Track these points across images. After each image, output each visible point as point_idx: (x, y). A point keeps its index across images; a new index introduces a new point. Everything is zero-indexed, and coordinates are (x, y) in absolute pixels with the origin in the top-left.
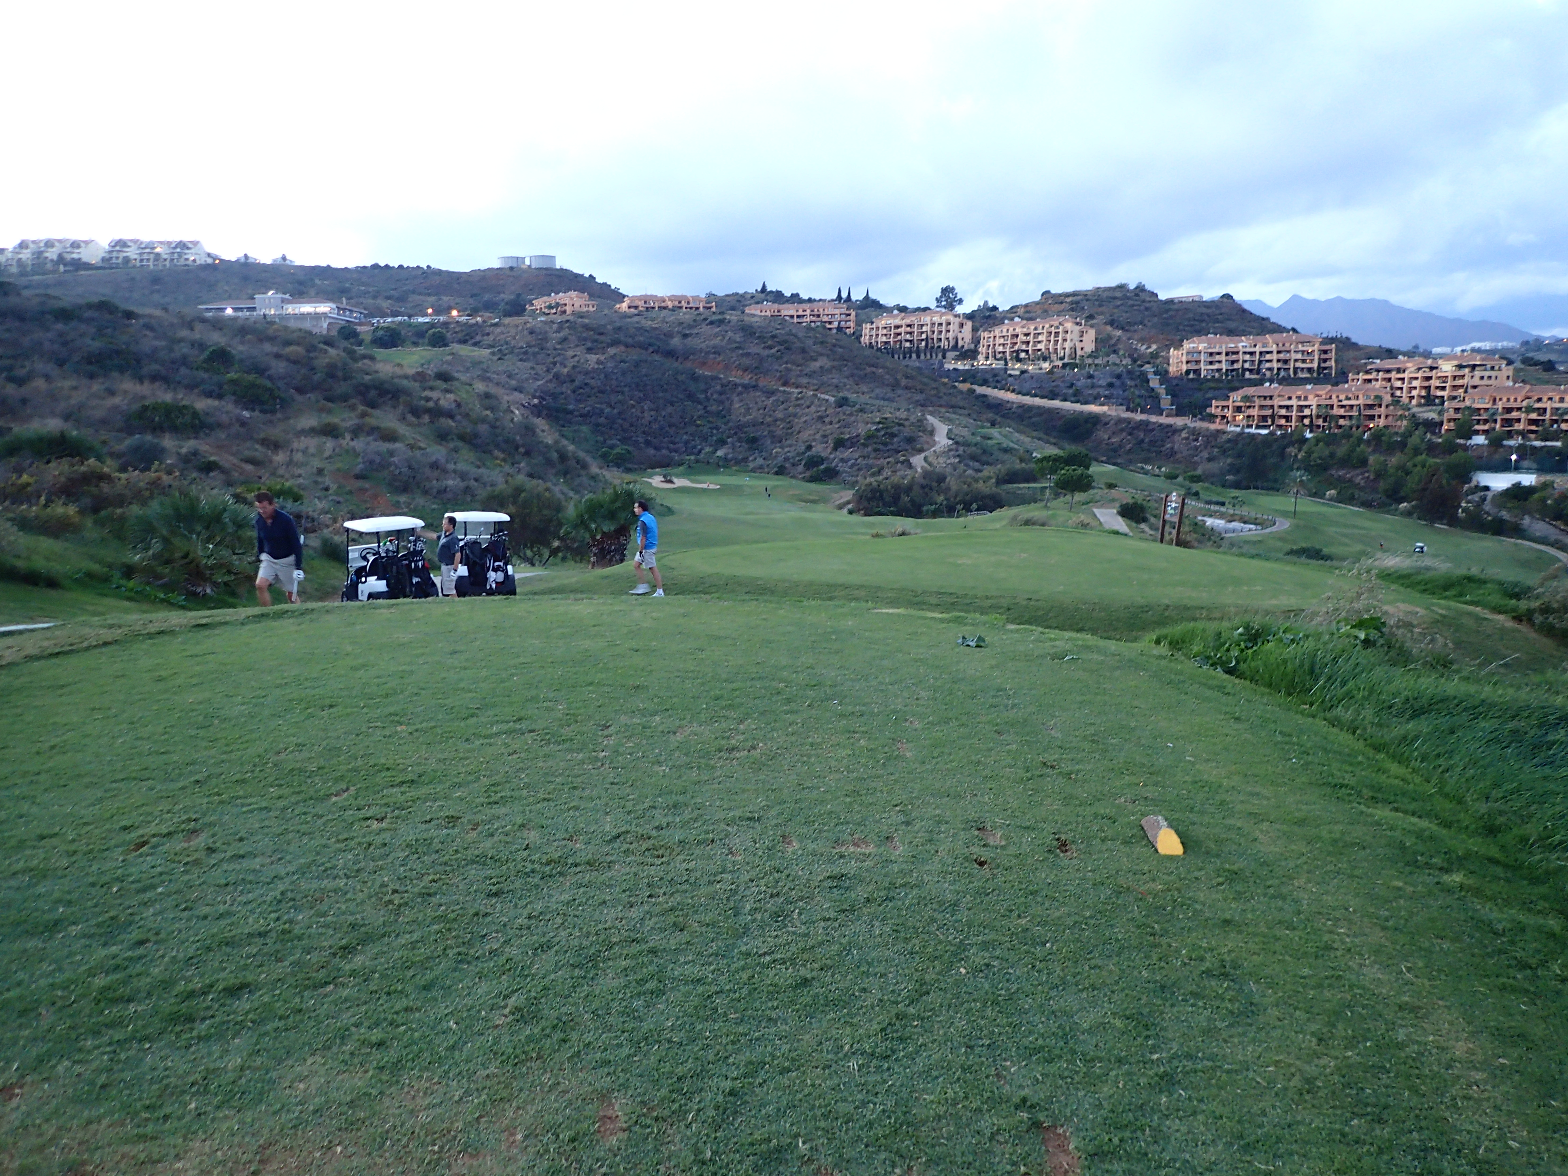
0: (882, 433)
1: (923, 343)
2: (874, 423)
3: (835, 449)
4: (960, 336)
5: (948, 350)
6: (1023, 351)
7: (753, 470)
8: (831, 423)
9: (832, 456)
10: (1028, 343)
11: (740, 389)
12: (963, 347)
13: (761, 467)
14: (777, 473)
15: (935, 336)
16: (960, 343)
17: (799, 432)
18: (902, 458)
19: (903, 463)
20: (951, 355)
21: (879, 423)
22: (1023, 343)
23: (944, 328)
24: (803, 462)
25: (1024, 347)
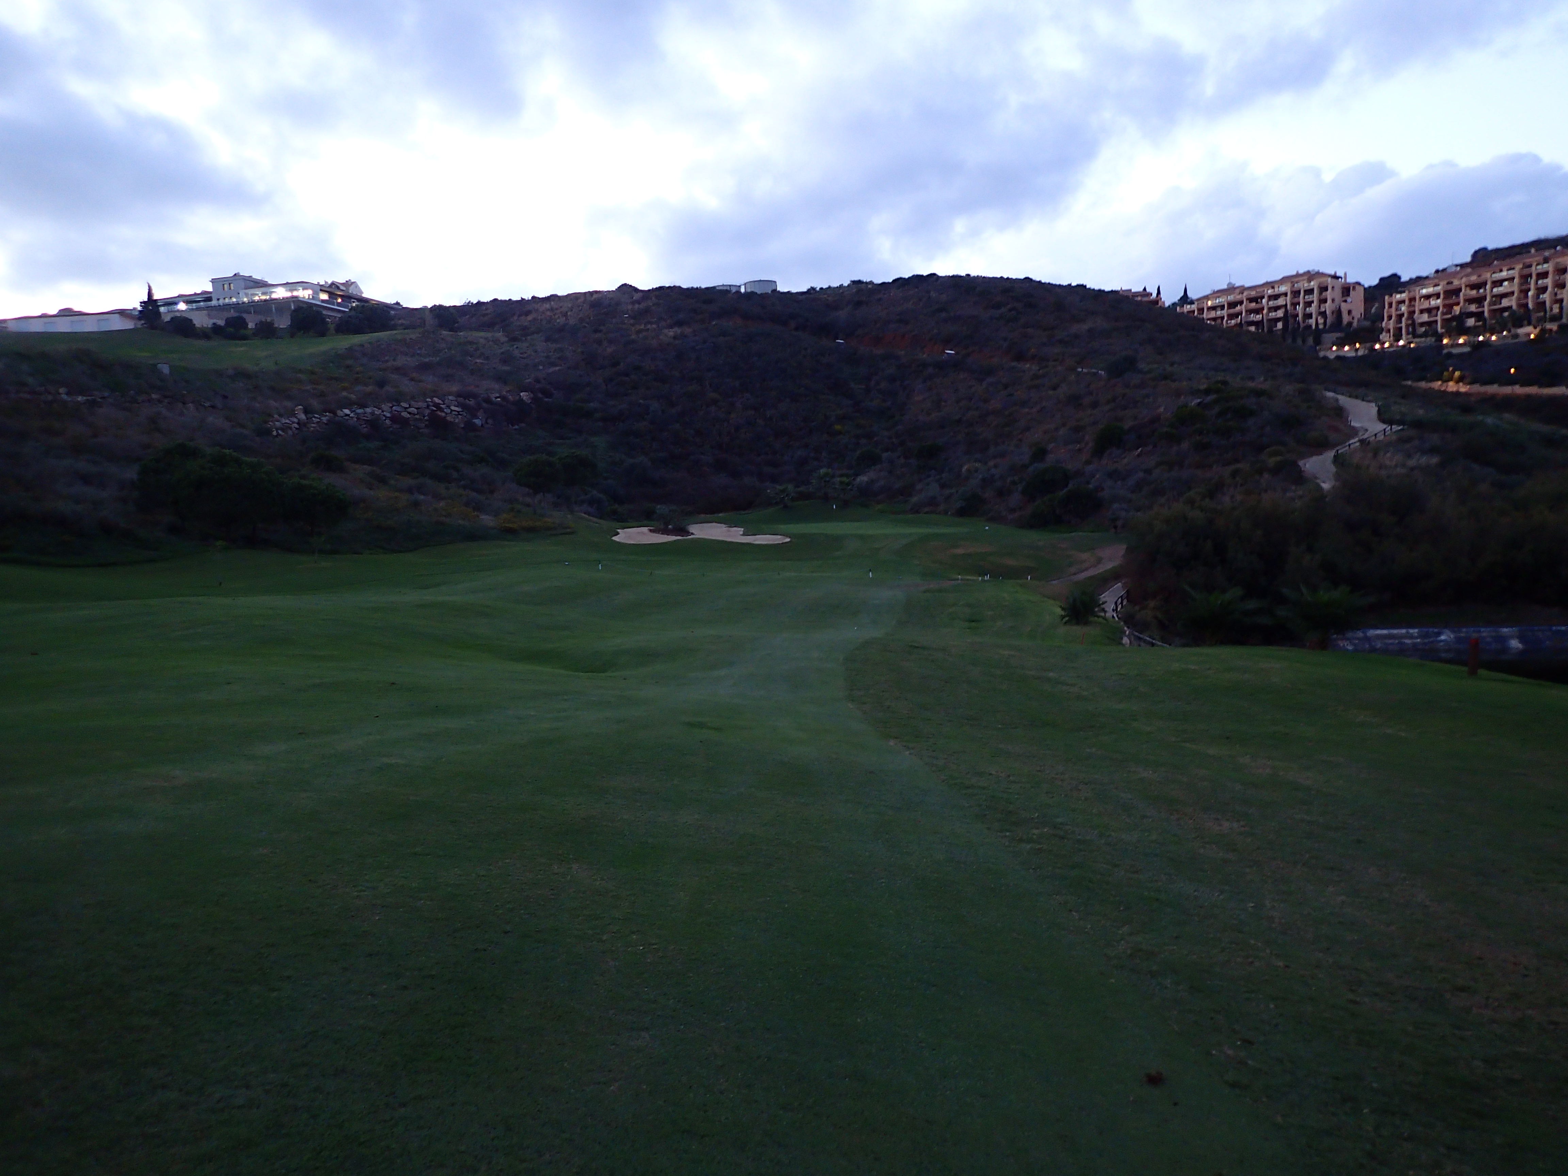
0: (1216, 409)
1: (1280, 325)
2: (1195, 393)
3: (1099, 451)
4: (1344, 307)
5: (1325, 331)
6: (1471, 315)
7: (916, 510)
8: (1095, 405)
9: (1089, 468)
10: (1480, 301)
11: (930, 370)
12: (1350, 324)
13: (932, 502)
14: (962, 513)
15: (1300, 309)
16: (1346, 319)
17: (1027, 429)
18: (1272, 461)
19: (1276, 471)
20: (1329, 337)
21: (1207, 392)
22: (1470, 301)
23: (1315, 297)
24: (1020, 487)
25: (1473, 308)
